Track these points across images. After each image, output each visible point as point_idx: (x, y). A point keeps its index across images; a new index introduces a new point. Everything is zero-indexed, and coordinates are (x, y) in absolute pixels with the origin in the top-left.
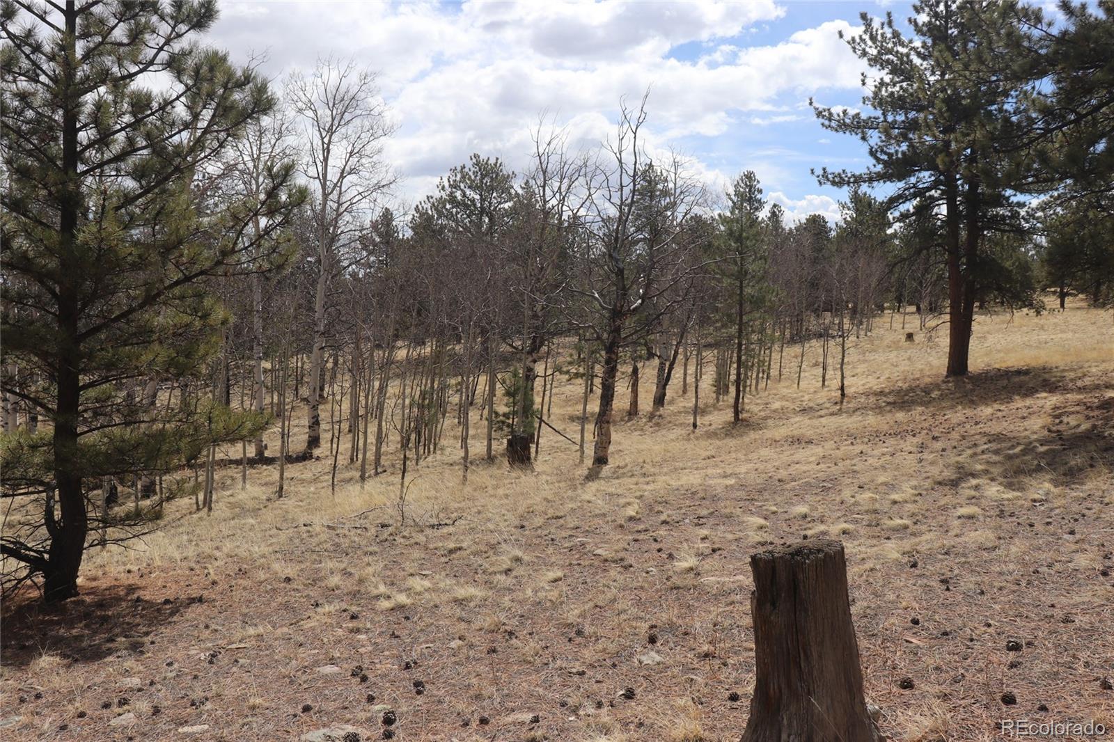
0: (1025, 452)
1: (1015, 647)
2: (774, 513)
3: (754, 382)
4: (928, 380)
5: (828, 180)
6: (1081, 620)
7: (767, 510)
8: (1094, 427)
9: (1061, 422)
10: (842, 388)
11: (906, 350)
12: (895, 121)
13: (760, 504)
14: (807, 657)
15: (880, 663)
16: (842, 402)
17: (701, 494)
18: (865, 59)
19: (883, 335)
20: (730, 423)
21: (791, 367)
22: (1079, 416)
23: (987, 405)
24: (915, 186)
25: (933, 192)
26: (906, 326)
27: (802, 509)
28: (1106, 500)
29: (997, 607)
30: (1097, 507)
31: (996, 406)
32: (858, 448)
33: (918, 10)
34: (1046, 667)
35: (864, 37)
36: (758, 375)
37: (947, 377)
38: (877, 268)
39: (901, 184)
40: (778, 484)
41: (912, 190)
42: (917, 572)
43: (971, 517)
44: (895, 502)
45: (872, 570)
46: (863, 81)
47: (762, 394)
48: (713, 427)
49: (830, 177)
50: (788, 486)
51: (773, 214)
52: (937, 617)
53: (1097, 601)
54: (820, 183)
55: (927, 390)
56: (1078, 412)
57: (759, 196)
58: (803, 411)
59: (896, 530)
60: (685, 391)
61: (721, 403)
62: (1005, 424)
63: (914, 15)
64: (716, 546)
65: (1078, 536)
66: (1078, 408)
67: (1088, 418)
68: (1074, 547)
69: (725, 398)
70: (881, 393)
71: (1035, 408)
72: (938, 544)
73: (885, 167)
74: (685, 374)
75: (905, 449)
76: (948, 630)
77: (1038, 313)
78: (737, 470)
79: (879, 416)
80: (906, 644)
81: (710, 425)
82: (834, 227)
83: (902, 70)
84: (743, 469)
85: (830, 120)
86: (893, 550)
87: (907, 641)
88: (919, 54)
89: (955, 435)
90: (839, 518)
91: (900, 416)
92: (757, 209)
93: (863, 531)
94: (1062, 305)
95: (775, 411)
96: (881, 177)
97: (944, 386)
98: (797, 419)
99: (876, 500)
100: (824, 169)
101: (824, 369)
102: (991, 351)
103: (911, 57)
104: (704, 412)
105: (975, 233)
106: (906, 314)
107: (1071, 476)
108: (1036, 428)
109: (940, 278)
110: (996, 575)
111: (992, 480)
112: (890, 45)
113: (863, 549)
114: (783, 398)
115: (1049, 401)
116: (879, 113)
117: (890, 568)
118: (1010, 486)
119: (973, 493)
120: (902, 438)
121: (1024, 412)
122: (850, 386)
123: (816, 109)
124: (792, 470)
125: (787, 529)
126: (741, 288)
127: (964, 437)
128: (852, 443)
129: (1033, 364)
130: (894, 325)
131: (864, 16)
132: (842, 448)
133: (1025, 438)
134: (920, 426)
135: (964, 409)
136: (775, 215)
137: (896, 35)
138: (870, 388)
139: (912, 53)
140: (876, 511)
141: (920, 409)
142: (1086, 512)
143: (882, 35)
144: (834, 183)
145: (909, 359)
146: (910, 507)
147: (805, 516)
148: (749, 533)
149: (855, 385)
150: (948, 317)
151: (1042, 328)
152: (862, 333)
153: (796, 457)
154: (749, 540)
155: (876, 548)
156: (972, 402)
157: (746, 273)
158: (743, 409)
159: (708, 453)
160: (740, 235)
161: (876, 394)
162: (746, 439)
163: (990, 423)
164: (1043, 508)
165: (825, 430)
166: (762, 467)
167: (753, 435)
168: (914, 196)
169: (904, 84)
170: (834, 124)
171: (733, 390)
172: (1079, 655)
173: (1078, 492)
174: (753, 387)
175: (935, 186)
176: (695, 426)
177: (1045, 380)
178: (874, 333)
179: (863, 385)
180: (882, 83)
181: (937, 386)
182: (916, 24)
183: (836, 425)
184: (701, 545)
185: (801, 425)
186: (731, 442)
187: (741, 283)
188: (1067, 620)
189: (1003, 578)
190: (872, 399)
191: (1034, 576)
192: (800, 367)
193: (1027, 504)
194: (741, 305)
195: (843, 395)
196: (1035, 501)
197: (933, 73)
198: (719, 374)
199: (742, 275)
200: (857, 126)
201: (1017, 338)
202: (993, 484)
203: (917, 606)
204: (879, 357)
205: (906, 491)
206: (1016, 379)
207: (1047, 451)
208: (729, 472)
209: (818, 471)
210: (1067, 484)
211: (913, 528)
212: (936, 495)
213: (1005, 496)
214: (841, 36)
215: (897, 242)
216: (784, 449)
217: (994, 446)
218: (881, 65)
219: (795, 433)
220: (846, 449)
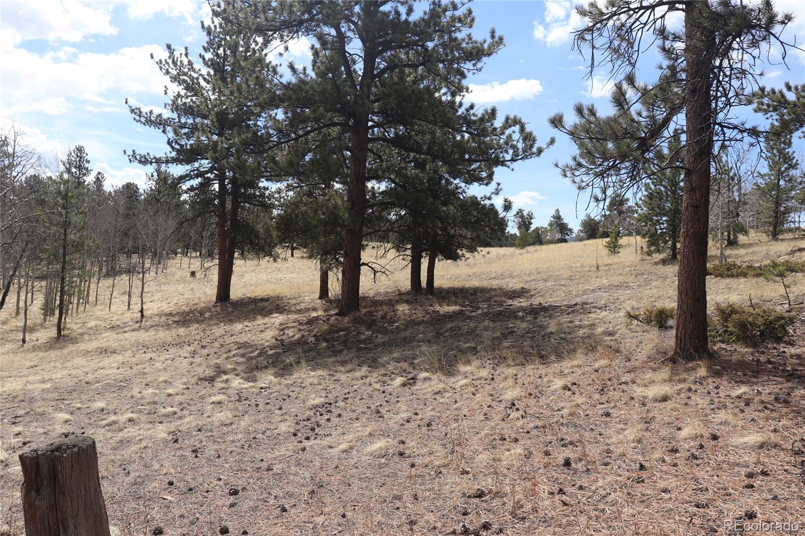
0: (260, 355)
1: (235, 493)
2: (79, 409)
3: (75, 306)
4: (203, 305)
5: (136, 159)
6: (277, 468)
7: (73, 407)
8: (303, 336)
9: (284, 334)
10: (142, 311)
11: (190, 283)
12: (186, 123)
13: (69, 402)
14: (65, 529)
15: (142, 518)
16: (141, 321)
17: (20, 398)
18: (168, 76)
19: (175, 272)
20: (54, 338)
21: (104, 295)
22: (295, 329)
23: (240, 322)
24: (198, 169)
25: (209, 175)
26: (191, 266)
27: (100, 404)
28: (303, 385)
29: (227, 466)
30: (297, 390)
31: (246, 323)
32: (148, 356)
33: (206, 50)
34: (251, 503)
35: (168, 61)
36: (78, 301)
37: (216, 303)
38: (172, 225)
39: (188, 167)
40: (85, 385)
41: (195, 172)
42: (178, 446)
43: (220, 403)
44: (170, 395)
45: (145, 447)
46: (165, 91)
47: (81, 315)
48: (39, 342)
49: (138, 157)
50: (92, 387)
51: (98, 179)
52: (186, 478)
53: (289, 453)
54: (130, 161)
55: (202, 313)
56: (294, 327)
57: (87, 165)
58: (112, 328)
59: (167, 415)
60: (18, 313)
61: (47, 323)
62: (250, 335)
63: (203, 53)
64: (26, 440)
65: (283, 411)
66: (294, 324)
67: (300, 330)
68: (280, 419)
69: (51, 318)
70: (171, 314)
71: (269, 325)
72: (195, 424)
73: (178, 154)
74: (18, 300)
75: (182, 355)
76: (192, 486)
77: (275, 260)
78: (54, 376)
79: (167, 332)
80: (162, 501)
81: (37, 340)
82: (143, 192)
83: (193, 88)
84: (59, 375)
85: (140, 116)
86: (161, 431)
87: (164, 499)
88: (205, 79)
89: (217, 344)
90: (128, 409)
91: (182, 331)
92: (84, 175)
93: (143, 418)
94: (292, 255)
95: (90, 328)
96: (175, 160)
97: (213, 309)
98: (107, 335)
99: (156, 394)
100: (134, 151)
101: (130, 296)
102: (246, 285)
103: (199, 80)
104: (32, 330)
105: (236, 205)
106: (191, 257)
107: (284, 370)
108: (268, 338)
109: (212, 234)
110: (229, 443)
111: (237, 375)
112: (186, 70)
113: (141, 432)
114: (98, 318)
115: (278, 319)
116: (175, 116)
117: (158, 445)
118: (248, 379)
119: (223, 385)
120: (180, 347)
121: (262, 327)
122: (148, 309)
123: (130, 107)
124: (97, 374)
125: (87, 421)
126: (65, 234)
127: (222, 346)
128: (145, 352)
129: (272, 294)
130: (183, 265)
131: (169, 47)
132: (137, 356)
133: (262, 344)
134: (194, 338)
135: (225, 325)
136: (99, 181)
137: (190, 63)
138: (163, 311)
139: (200, 78)
140: (155, 403)
141: (196, 326)
142: (291, 394)
143: (181, 62)
144: (140, 162)
145: (192, 290)
146: (179, 398)
147: (103, 410)
148: (56, 427)
149: (151, 308)
150: (217, 261)
151: (279, 270)
152: (160, 270)
153: (101, 364)
154: (56, 431)
155: (151, 431)
156: (231, 321)
157: (70, 223)
158: (65, 328)
159: (32, 364)
160: (67, 194)
161: (166, 315)
162: (66, 351)
163: (240, 335)
164: (266, 393)
165: (126, 342)
166: (74, 373)
167: (71, 347)
168: (197, 176)
169: (194, 98)
170: (143, 119)
171: (57, 312)
172: (272, 491)
173: (289, 380)
174: (74, 310)
175: (211, 170)
176: (24, 341)
177: (278, 305)
178: (168, 271)
179: (158, 308)
180: (179, 95)
181: (208, 309)
182: (204, 59)
183: (135, 339)
184: (13, 441)
185: (110, 339)
186: (52, 354)
187: (65, 230)
188: (269, 469)
189: (234, 444)
190: (163, 319)
191: (253, 441)
192: (111, 295)
193: (256, 391)
194: (64, 247)
195: (142, 316)
196: (262, 388)
197: (214, 94)
198: (46, 300)
199: (66, 225)
200: (160, 123)
201: (264, 276)
202: (237, 378)
203: (173, 471)
204: (171, 288)
205: (178, 386)
206: (261, 304)
207: (274, 353)
208: (47, 378)
209: (117, 374)
210: (282, 375)
211: (179, 413)
212: (198, 388)
213: (244, 386)
214: (152, 57)
215: (187, 206)
216: (93, 358)
217: (242, 351)
218: (179, 82)
219: (104, 345)
220: (140, 356)
